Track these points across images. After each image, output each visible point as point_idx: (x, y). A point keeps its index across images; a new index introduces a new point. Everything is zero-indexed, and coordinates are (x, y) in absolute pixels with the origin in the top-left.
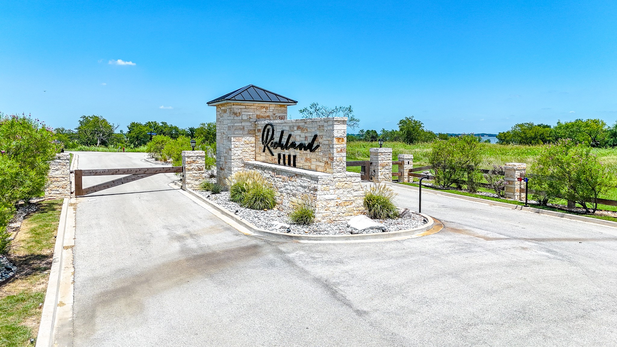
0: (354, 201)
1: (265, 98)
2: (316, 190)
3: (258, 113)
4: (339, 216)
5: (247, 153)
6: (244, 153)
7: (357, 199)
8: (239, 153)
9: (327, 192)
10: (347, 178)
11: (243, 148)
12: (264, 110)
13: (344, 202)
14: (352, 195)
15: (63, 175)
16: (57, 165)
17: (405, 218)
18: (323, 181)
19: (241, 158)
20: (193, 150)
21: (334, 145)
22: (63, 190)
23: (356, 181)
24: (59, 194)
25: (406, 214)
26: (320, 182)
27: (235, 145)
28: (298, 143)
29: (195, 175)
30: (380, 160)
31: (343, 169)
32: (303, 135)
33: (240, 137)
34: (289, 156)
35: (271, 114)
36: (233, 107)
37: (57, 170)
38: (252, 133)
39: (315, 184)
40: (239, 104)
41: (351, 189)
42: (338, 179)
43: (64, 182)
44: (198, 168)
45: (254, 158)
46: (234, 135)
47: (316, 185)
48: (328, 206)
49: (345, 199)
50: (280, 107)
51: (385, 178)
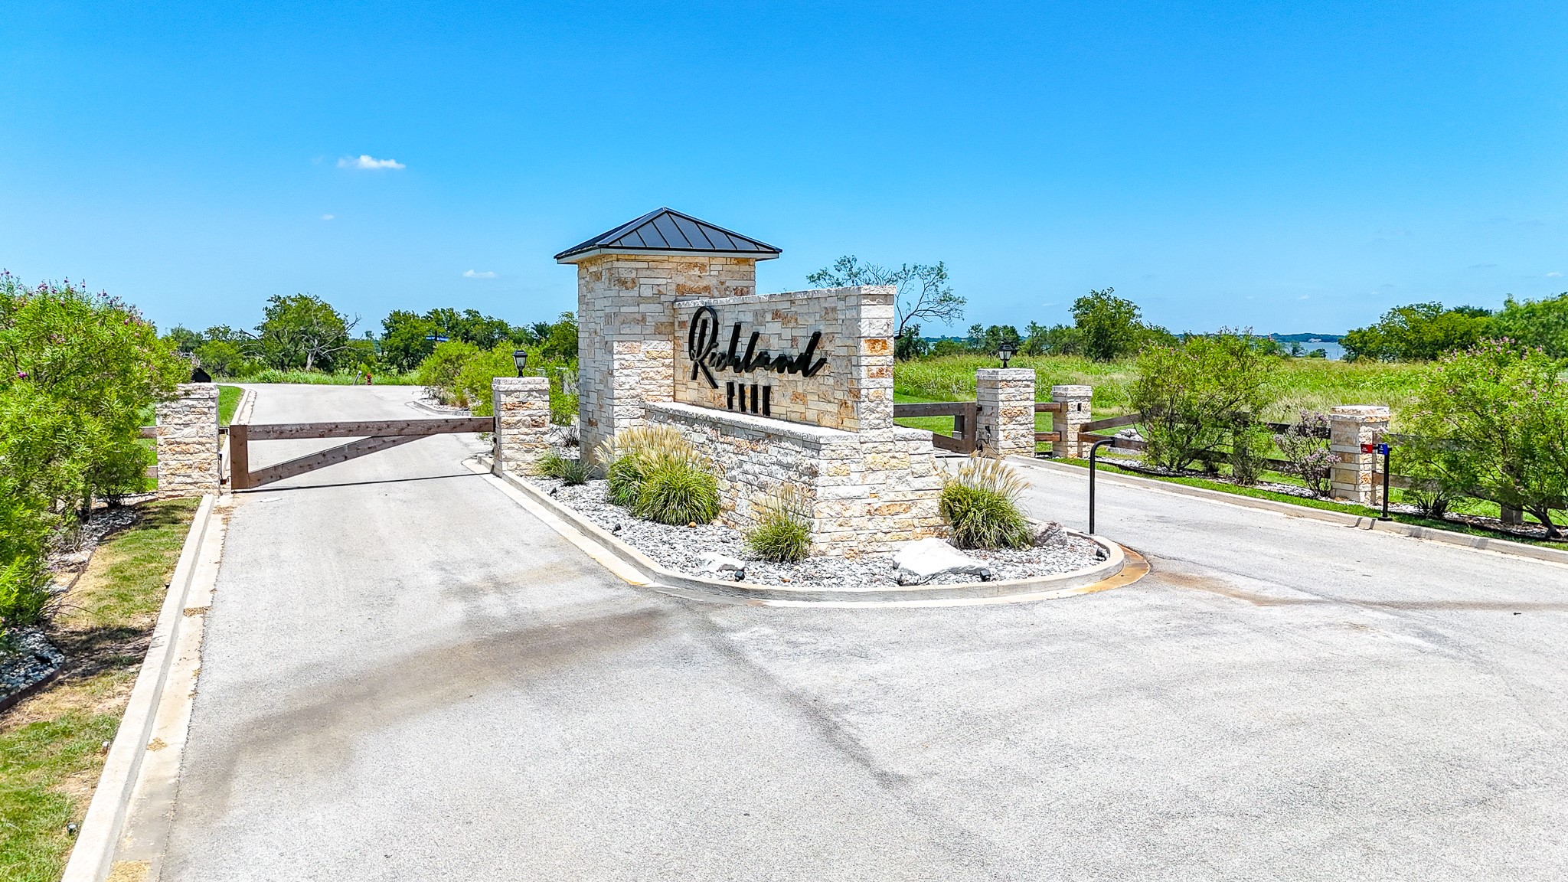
0: (914, 502)
1: (699, 242)
2: (814, 474)
3: (681, 280)
4: (873, 540)
5: (654, 382)
6: (646, 382)
7: (923, 497)
8: (632, 382)
9: (844, 478)
10: (896, 442)
11: (643, 370)
12: (697, 272)
13: (888, 504)
14: (908, 488)
15: (202, 437)
16: (186, 413)
17: (1051, 548)
18: (834, 451)
19: (637, 395)
20: (521, 375)
21: (862, 358)
22: (202, 474)
23: (919, 451)
24: (191, 484)
25: (1052, 538)
26: (826, 452)
27: (623, 362)
28: (774, 356)
29: (525, 437)
30: (1003, 401)
31: (885, 420)
32: (787, 334)
33: (635, 341)
34: (754, 388)
35: (713, 282)
36: (616, 264)
37: (187, 425)
38: (664, 330)
39: (813, 457)
40: (633, 257)
41: (906, 472)
42: (872, 445)
43: (204, 456)
44: (532, 420)
45: (672, 394)
46: (621, 338)
47: (814, 462)
48: (847, 514)
49: (892, 496)
50: (736, 264)
51: (1016, 446)
